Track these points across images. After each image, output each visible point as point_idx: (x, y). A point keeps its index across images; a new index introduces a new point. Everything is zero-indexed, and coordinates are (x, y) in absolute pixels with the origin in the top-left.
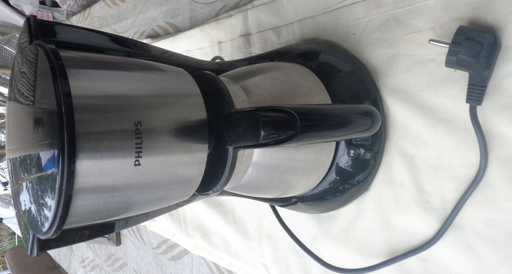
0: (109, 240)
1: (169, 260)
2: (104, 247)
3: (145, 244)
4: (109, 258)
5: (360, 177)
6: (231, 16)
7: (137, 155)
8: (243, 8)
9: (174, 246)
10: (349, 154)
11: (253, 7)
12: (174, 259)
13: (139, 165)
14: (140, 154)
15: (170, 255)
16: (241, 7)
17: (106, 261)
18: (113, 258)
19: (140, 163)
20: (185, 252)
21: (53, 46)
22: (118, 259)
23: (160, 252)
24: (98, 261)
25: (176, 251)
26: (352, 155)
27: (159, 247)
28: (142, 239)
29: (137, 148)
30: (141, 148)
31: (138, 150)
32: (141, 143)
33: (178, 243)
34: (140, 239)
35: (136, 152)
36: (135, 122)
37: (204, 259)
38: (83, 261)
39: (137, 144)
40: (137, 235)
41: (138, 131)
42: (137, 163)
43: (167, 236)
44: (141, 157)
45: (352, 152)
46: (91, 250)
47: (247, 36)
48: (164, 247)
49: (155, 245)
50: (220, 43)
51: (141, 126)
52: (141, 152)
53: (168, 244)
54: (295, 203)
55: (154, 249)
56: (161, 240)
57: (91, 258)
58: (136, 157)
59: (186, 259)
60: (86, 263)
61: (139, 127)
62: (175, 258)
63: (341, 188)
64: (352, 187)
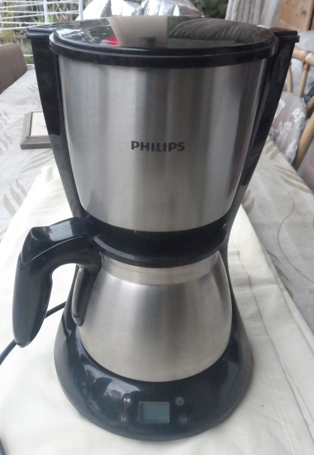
0: (27, 137)
1: (5, 195)
2: (20, 133)
3: (22, 172)
4: (8, 138)
5: (95, 406)
6: (269, 266)
7: (145, 144)
8: (279, 280)
9: (19, 201)
10: (126, 395)
11: (281, 290)
12: (6, 200)
13: (133, 147)
14: (145, 149)
15: (10, 196)
16: (280, 277)
17: (5, 135)
18: (8, 142)
19: (135, 148)
20: (13, 212)
21: (273, 53)
22: (6, 146)
23: (13, 186)
24: (5, 128)
25: (13, 203)
26: (125, 400)
27: (19, 186)
28: (27, 170)
29: (153, 145)
30: (153, 150)
31: (150, 146)
32: (158, 150)
33: (23, 205)
34: (27, 168)
35: (148, 144)
36: (183, 143)
37: (6, 230)
38: (6, 114)
39: (158, 144)
40: (31, 165)
41: (173, 146)
42: (135, 145)
43: (29, 194)
44: (142, 149)
45: (129, 400)
46: (18, 121)
47: (249, 283)
48: (18, 191)
49: (20, 182)
50: (238, 254)
51: (179, 150)
52: (148, 149)
53: (21, 195)
54: (66, 333)
55: (17, 181)
56: (26, 188)
57: (9, 121)
58: (142, 143)
59: (5, 213)
60: (4, 117)
61: (178, 148)
62: (6, 202)
63: (83, 384)
64: (83, 397)
